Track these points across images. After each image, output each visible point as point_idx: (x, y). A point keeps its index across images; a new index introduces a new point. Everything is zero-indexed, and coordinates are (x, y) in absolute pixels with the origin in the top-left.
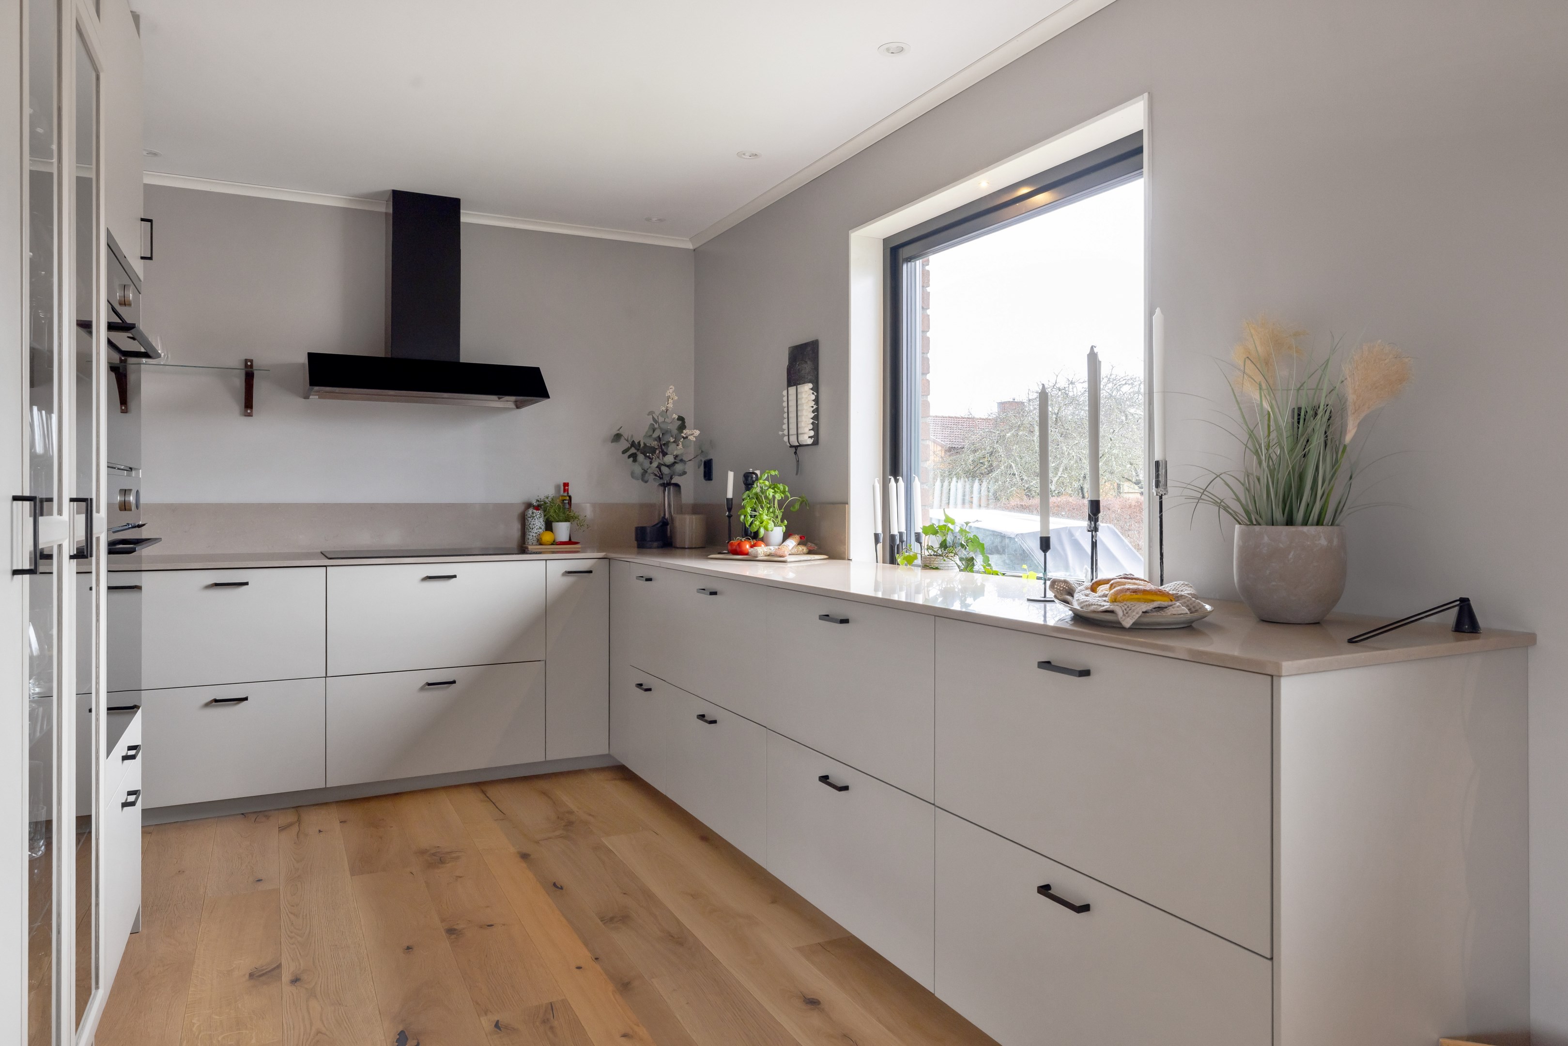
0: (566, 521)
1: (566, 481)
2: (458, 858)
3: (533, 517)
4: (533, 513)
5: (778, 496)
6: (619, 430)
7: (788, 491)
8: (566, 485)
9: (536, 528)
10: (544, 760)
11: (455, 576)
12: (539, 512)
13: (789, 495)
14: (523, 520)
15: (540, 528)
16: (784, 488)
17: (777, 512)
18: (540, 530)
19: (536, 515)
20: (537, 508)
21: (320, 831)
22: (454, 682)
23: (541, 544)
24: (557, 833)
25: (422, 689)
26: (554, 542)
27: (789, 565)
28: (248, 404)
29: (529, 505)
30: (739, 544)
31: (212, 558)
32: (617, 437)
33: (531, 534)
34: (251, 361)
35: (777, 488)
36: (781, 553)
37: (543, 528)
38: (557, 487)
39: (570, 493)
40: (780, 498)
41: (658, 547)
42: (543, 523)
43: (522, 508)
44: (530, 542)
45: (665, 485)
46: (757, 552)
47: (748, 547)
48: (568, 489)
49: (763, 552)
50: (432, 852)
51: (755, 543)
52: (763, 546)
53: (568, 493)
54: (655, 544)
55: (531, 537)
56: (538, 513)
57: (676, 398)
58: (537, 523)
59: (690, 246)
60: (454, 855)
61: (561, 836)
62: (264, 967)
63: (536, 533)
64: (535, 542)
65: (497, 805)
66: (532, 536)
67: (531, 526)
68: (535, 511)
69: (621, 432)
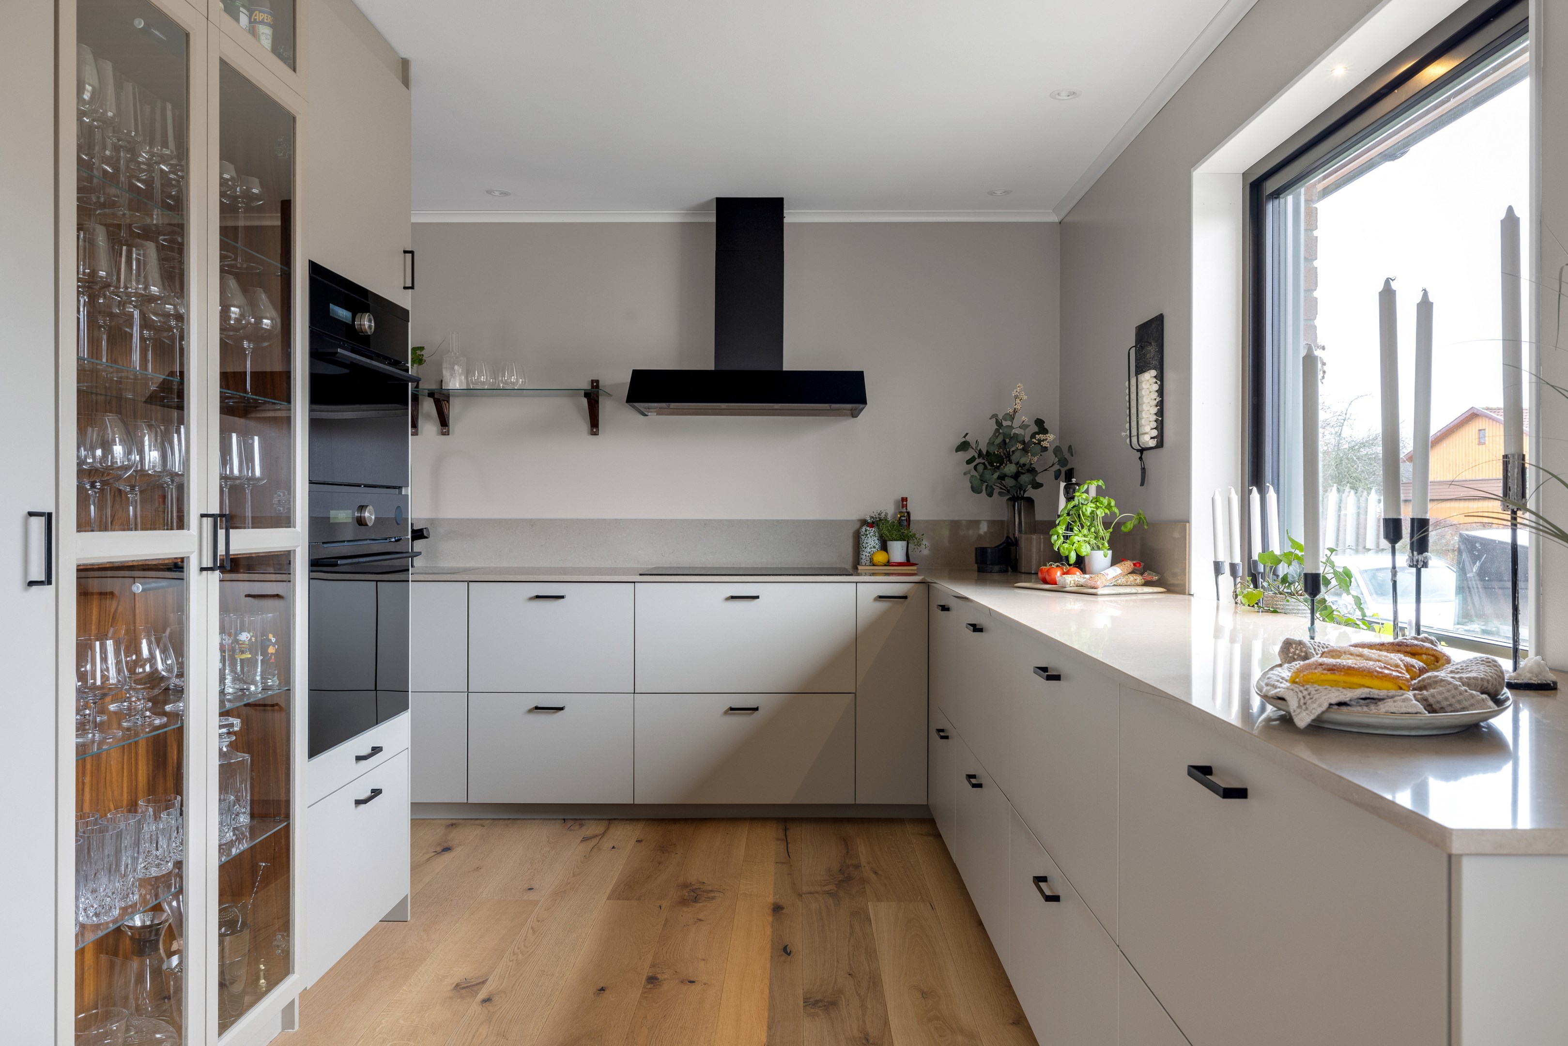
0: (901, 539)
1: (905, 496)
2: (713, 898)
3: (866, 535)
4: (866, 531)
5: (1100, 513)
6: (965, 437)
7: (1116, 506)
8: (904, 499)
9: (869, 547)
10: (853, 803)
11: (757, 597)
12: (873, 529)
13: (1116, 510)
14: (857, 538)
15: (874, 547)
16: (1109, 504)
17: (1102, 532)
18: (874, 549)
19: (870, 533)
20: (871, 525)
21: (613, 847)
22: (756, 709)
23: (874, 565)
24: (826, 888)
25: (726, 713)
26: (888, 562)
27: (1100, 599)
28: (594, 424)
29: (864, 522)
30: (1048, 571)
31: (564, 571)
32: (963, 446)
33: (864, 553)
34: (597, 382)
35: (1099, 503)
36: (1092, 584)
37: (877, 547)
38: (896, 502)
39: (909, 509)
40: (1103, 515)
41: (1000, 571)
42: (877, 542)
43: (858, 525)
44: (863, 561)
45: (1013, 500)
46: (1065, 580)
47: (1059, 574)
48: (906, 504)
49: (1072, 582)
50: (694, 887)
51: (1069, 571)
52: (1078, 573)
53: (906, 509)
54: (996, 568)
55: (864, 557)
56: (872, 531)
57: (1025, 397)
58: (871, 541)
59: (1055, 219)
60: (712, 895)
61: (830, 892)
62: (472, 980)
63: (869, 552)
64: (868, 563)
65: (789, 845)
66: (865, 555)
67: (864, 544)
68: (868, 528)
69: (968, 438)
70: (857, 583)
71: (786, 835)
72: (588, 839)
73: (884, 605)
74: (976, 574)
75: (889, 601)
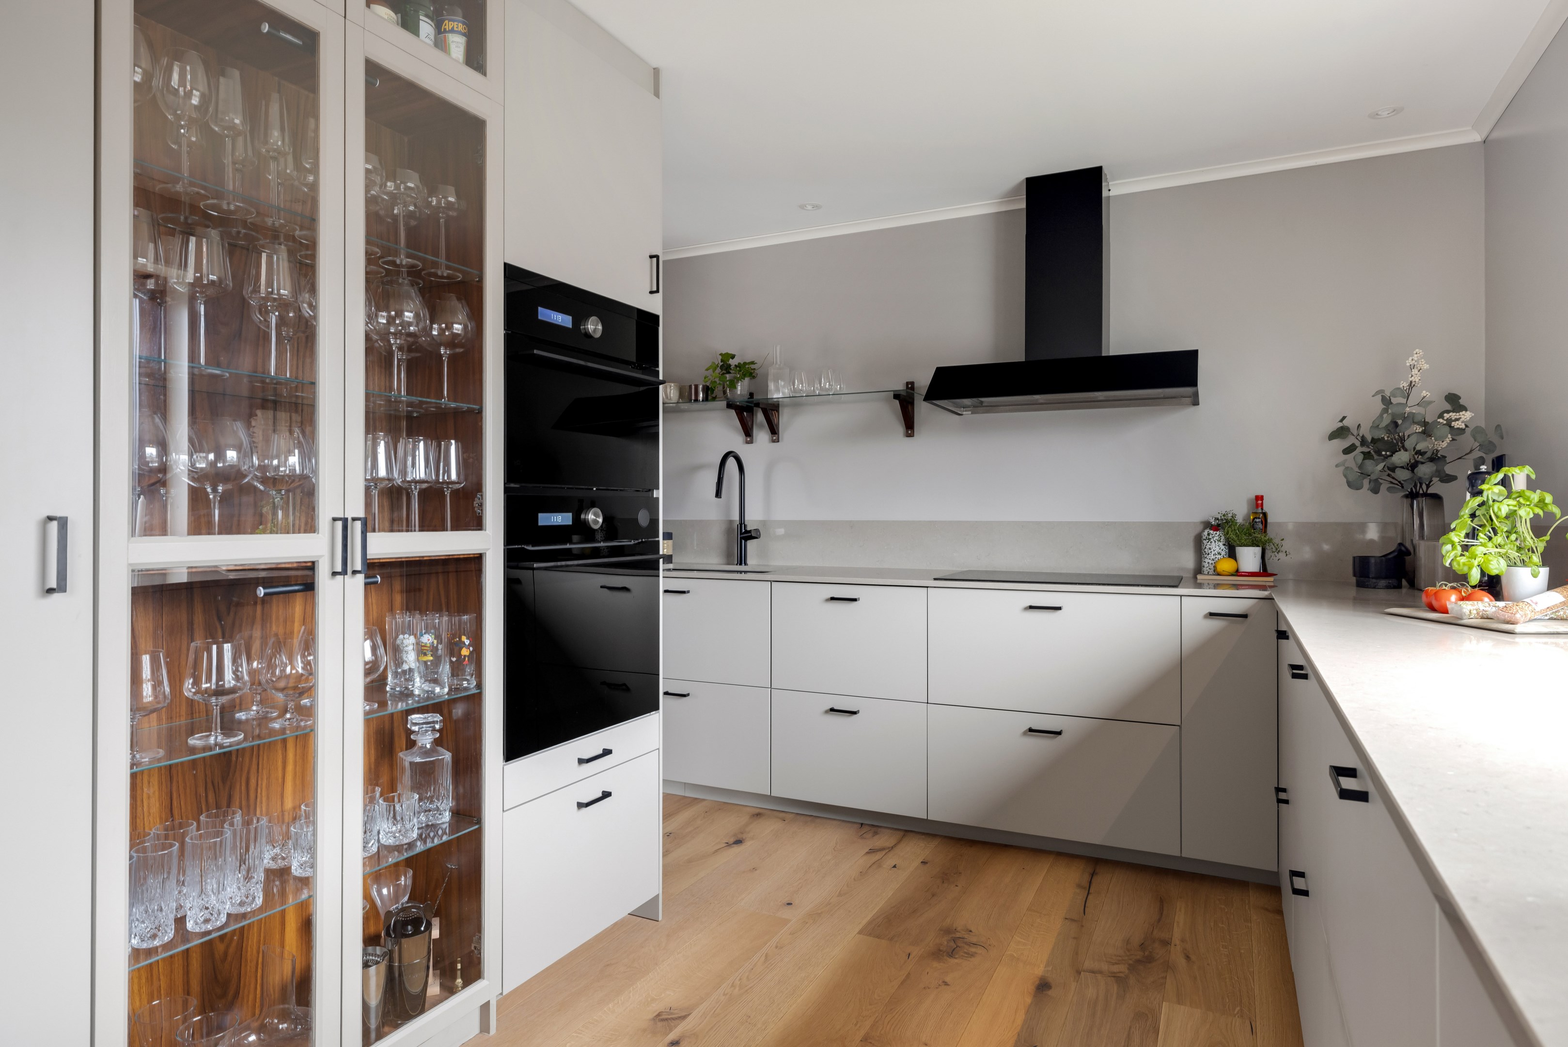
0: (1254, 544)
1: (1259, 494)
2: (972, 955)
3: (1209, 539)
4: (1209, 534)
5: (1526, 513)
6: (1341, 421)
7: (1555, 502)
8: (1259, 498)
9: (1213, 553)
10: (1178, 854)
11: (1059, 608)
12: (1218, 533)
13: (1556, 510)
14: (1199, 544)
15: (1220, 554)
16: (1542, 501)
17: (1530, 539)
18: (1219, 556)
19: (1213, 537)
20: (1216, 528)
21: (895, 866)
22: (1059, 733)
23: (1219, 575)
24: (1115, 968)
25: (1025, 733)
26: (1237, 571)
27: (1518, 639)
28: (909, 426)
29: (1207, 525)
30: (1436, 594)
32: (1340, 432)
33: (1207, 560)
34: (912, 383)
35: (1524, 499)
36: (1507, 616)
37: (1223, 553)
38: (1249, 501)
39: (1266, 509)
40: (1532, 516)
41: (1388, 587)
42: (1223, 547)
43: (1201, 527)
44: (1205, 570)
45: (1412, 496)
46: (1462, 608)
47: (1453, 598)
48: (1262, 504)
49: (1475, 612)
50: (958, 935)
51: (1470, 595)
52: (1486, 599)
53: (1262, 509)
54: (1383, 583)
55: (1206, 565)
56: (1216, 535)
57: (1426, 366)
58: (1216, 547)
59: (1476, 137)
60: (973, 950)
61: (1118, 975)
62: (676, 1011)
63: (1213, 560)
64: (1211, 572)
65: (1090, 897)
66: (1208, 562)
67: (1206, 550)
68: (1211, 532)
69: (1346, 423)
70: (1181, 596)
71: (1090, 882)
72: (874, 852)
73: (1217, 624)
74: (1353, 591)
75: (1223, 619)
